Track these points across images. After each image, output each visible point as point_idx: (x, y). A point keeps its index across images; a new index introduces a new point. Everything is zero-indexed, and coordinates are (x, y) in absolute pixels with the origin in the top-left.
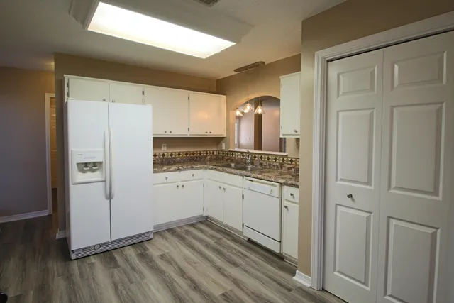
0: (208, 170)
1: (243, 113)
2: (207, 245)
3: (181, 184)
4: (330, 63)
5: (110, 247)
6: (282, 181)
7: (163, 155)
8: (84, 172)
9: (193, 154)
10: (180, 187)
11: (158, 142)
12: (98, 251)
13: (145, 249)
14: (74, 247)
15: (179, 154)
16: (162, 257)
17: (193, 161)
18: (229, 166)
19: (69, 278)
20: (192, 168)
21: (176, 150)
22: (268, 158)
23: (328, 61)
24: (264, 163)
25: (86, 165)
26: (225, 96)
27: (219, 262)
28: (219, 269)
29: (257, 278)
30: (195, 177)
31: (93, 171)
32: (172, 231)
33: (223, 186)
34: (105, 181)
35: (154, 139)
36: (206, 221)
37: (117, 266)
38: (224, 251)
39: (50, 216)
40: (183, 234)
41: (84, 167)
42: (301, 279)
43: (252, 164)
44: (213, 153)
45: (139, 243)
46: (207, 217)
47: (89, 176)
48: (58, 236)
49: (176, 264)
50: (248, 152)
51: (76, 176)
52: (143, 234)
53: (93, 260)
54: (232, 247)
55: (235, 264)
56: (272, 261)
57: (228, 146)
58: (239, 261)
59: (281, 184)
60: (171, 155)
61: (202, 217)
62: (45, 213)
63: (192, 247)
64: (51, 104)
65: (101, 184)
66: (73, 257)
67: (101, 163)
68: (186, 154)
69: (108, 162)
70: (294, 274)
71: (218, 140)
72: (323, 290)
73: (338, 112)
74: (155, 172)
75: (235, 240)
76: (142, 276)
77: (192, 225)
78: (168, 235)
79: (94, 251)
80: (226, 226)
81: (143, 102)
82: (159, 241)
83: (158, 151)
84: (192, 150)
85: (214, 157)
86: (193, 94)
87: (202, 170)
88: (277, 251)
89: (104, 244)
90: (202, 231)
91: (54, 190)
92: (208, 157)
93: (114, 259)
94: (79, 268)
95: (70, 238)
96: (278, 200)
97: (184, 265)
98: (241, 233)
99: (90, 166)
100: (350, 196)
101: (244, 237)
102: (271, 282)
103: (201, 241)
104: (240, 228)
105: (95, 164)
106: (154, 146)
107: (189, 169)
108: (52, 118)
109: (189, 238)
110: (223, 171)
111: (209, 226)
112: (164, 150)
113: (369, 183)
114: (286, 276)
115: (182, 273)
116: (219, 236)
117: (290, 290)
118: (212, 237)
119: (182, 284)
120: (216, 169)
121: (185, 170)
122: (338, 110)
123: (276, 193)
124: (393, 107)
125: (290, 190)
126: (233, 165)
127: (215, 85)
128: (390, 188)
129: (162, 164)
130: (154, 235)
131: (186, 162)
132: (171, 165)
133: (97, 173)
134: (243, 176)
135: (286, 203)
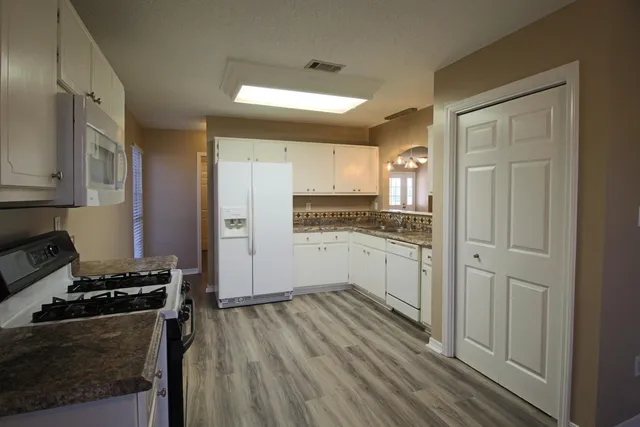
0: (354, 233)
1: (418, 163)
2: (346, 311)
3: (322, 246)
4: (461, 117)
5: (252, 302)
6: (421, 243)
7: (307, 215)
8: (231, 228)
9: (341, 215)
10: (322, 249)
11: (299, 200)
12: (242, 304)
13: (284, 308)
14: (221, 297)
15: (325, 215)
16: (298, 314)
18: (378, 228)
19: (217, 321)
20: (335, 230)
21: (321, 210)
22: (422, 220)
23: (458, 115)
24: (418, 226)
25: (232, 221)
26: (377, 148)
27: (353, 324)
28: (352, 330)
29: (386, 339)
30: (339, 240)
31: (238, 227)
32: (313, 296)
33: (367, 249)
34: (248, 237)
35: (294, 197)
36: (352, 289)
37: (257, 316)
38: (361, 316)
39: (199, 274)
40: (324, 299)
41: (231, 222)
42: (435, 346)
43: (405, 227)
44: (365, 214)
45: (279, 301)
46: (353, 286)
47: (235, 232)
48: (208, 290)
49: (311, 320)
50: (399, 213)
51: (224, 231)
52: (283, 294)
53: (236, 310)
54: (371, 314)
55: (369, 328)
56: (409, 328)
57: (380, 206)
58: (374, 326)
59: (421, 246)
60: (316, 215)
61: (347, 285)
62: (196, 271)
63: (329, 310)
64: (202, 161)
65: (244, 241)
66: (221, 306)
67: (245, 220)
68: (333, 215)
69: (251, 220)
70: (427, 341)
71: (371, 199)
72: (455, 357)
73: (467, 169)
74: (295, 232)
75: (377, 309)
76: (278, 326)
77: (336, 293)
78: (308, 298)
79: (237, 303)
80: (370, 294)
81: (286, 160)
82: (298, 303)
83: (300, 211)
84: (339, 210)
85: (365, 219)
86: (339, 148)
87: (346, 233)
88: (416, 319)
90: (344, 299)
91: (204, 252)
92: (359, 219)
93: (254, 311)
94: (226, 315)
95: (218, 293)
96: (418, 264)
97: (318, 322)
98: (384, 302)
99: (236, 222)
100: (477, 256)
101: (389, 306)
102: (401, 345)
103: (340, 306)
104: (382, 296)
105: (239, 221)
106: (295, 205)
107: (332, 231)
108: (202, 176)
109: (328, 303)
110: (367, 233)
111: (353, 294)
112: (308, 209)
113: (491, 242)
114: (420, 343)
115: (315, 328)
116: (359, 302)
117: (417, 353)
118: (352, 304)
119: (312, 336)
120: (360, 231)
121: (327, 230)
122: (466, 165)
123: (415, 255)
124: (511, 163)
125: (426, 252)
126: (383, 228)
127: (367, 134)
128: (509, 247)
129: (306, 225)
130: (294, 297)
131: (330, 223)
132: (313, 225)
133: (242, 230)
134: (386, 238)
135: (424, 267)
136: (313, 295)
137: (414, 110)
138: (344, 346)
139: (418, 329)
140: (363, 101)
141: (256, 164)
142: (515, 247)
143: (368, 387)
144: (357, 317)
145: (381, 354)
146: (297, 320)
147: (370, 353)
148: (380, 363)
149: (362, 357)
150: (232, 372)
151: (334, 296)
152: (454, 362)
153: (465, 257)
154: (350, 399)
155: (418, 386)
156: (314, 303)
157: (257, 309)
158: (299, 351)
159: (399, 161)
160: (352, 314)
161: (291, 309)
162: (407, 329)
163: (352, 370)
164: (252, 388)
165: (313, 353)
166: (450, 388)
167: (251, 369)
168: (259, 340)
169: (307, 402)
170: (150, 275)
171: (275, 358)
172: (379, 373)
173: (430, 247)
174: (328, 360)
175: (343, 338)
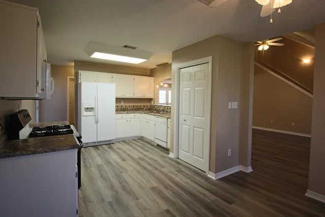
5: (97, 144)
7: (122, 107)
8: (87, 111)
9: (137, 106)
10: (128, 121)
11: (118, 100)
12: (92, 145)
13: (111, 146)
15: (130, 107)
16: (118, 148)
17: (137, 109)
20: (134, 113)
21: (128, 104)
23: (180, 68)
25: (88, 108)
26: (153, 78)
28: (140, 152)
29: (154, 155)
30: (136, 117)
31: (91, 111)
33: (148, 121)
34: (95, 116)
35: (116, 98)
36: (141, 138)
37: (99, 149)
38: (144, 147)
40: (129, 142)
41: (87, 109)
42: (171, 155)
43: (163, 111)
44: (148, 106)
45: (109, 144)
46: (142, 137)
47: (89, 113)
49: (123, 150)
51: (84, 113)
52: (111, 140)
53: (89, 148)
55: (147, 151)
57: (154, 103)
59: (167, 118)
60: (126, 107)
61: (139, 137)
64: (71, 80)
65: (93, 117)
67: (93, 108)
68: (133, 106)
69: (96, 108)
70: (169, 154)
71: (150, 100)
72: (178, 158)
73: (182, 88)
74: (116, 113)
75: (151, 145)
76: (109, 152)
77: (134, 140)
78: (122, 142)
79: (90, 145)
80: (149, 139)
81: (112, 82)
82: (118, 144)
83: (119, 105)
84: (136, 104)
85: (148, 108)
87: (139, 114)
88: (165, 147)
89: (95, 143)
90: (137, 142)
92: (145, 109)
94: (85, 150)
96: (166, 125)
97: (126, 150)
98: (154, 142)
99: (89, 109)
100: (185, 120)
101: (156, 143)
102: (159, 156)
104: (153, 139)
105: (91, 108)
110: (148, 114)
111: (141, 140)
112: (122, 104)
113: (189, 115)
114: (166, 155)
115: (125, 152)
116: (144, 143)
118: (142, 144)
119: (124, 155)
121: (131, 113)
123: (165, 122)
124: (195, 87)
125: (169, 120)
126: (155, 112)
127: (149, 72)
128: (194, 116)
129: (121, 111)
130: (116, 142)
131: (132, 110)
132: (125, 111)
133: (92, 112)
134: (155, 115)
135: (169, 126)
136: (124, 141)
137: (167, 63)
138: (136, 157)
139: (167, 150)
140: (145, 60)
141: (99, 83)
142: (196, 116)
143: (145, 168)
144: (142, 148)
145: (151, 159)
146: (117, 150)
147: (147, 159)
148: (151, 162)
149: (143, 160)
150: (91, 167)
151: (133, 141)
152: (177, 160)
153: (181, 121)
154: (138, 172)
155: (163, 167)
156: (125, 144)
157: (99, 147)
158: (119, 160)
159: (162, 84)
160: (140, 147)
161: (114, 146)
162: (162, 151)
163: (139, 164)
164: (100, 172)
165: (124, 160)
166: (174, 167)
167: (99, 167)
168: (101, 157)
169: (122, 174)
170: (41, 133)
171: (108, 162)
172: (150, 164)
173: (170, 118)
174: (130, 162)
175: (136, 155)
